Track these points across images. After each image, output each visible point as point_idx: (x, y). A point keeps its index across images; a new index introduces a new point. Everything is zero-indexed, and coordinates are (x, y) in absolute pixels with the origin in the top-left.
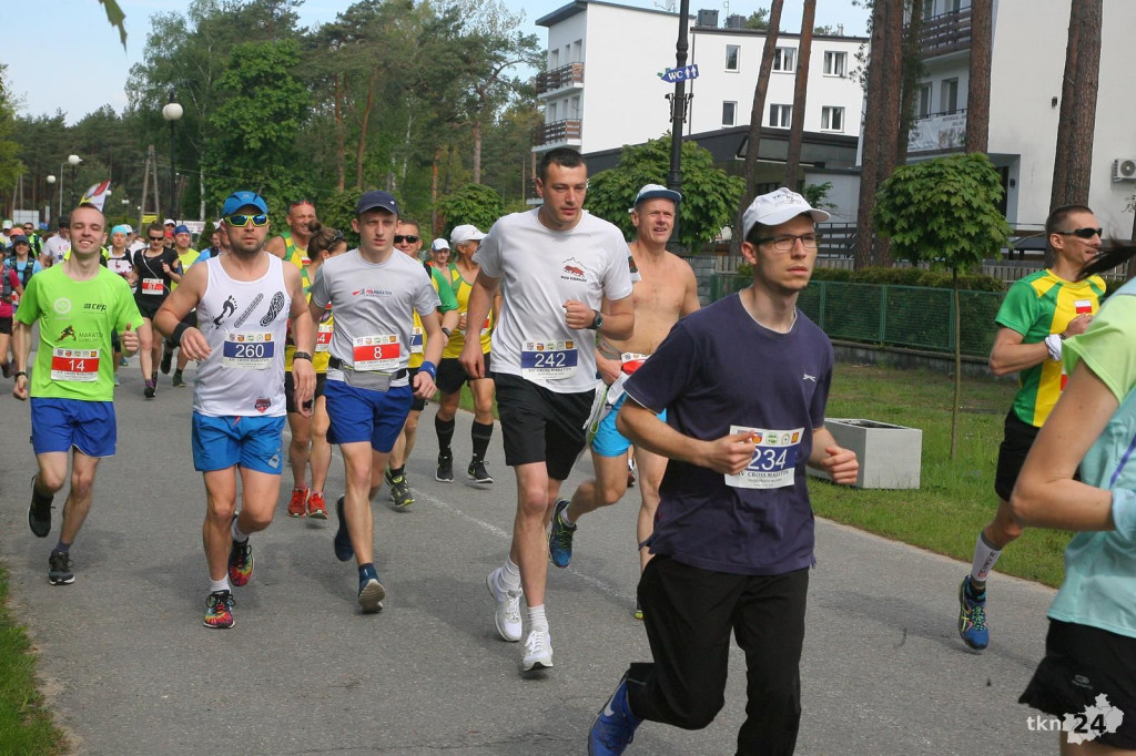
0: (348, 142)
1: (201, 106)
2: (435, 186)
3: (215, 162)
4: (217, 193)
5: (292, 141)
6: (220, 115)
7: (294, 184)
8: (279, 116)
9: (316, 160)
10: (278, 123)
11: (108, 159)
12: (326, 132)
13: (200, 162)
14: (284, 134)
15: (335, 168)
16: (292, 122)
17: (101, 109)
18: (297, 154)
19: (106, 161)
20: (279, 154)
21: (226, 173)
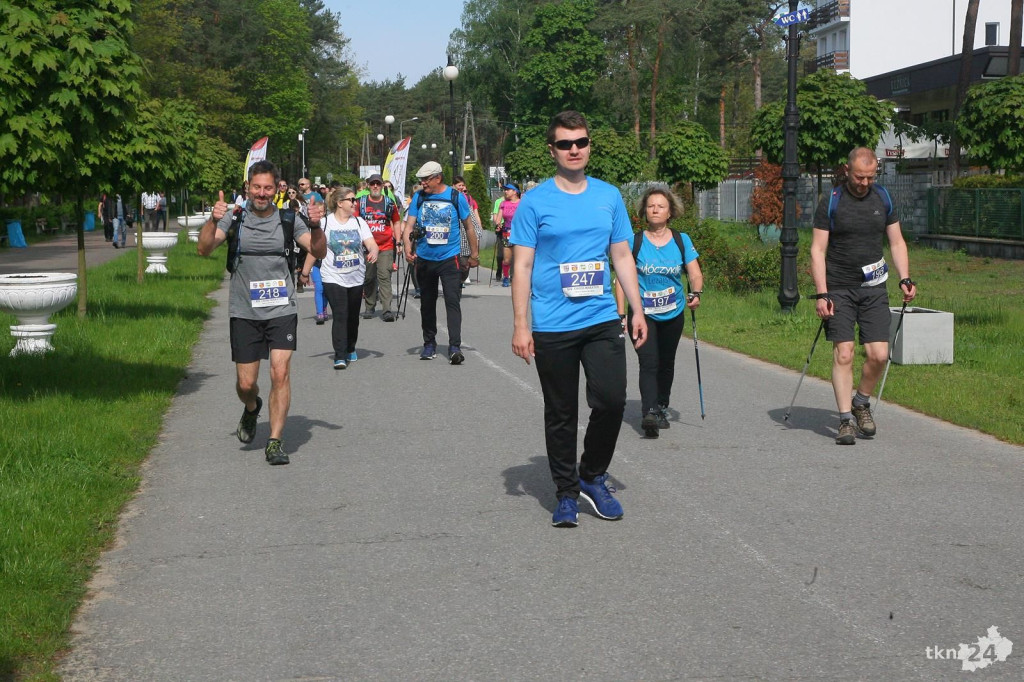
0: (642, 86)
1: (513, 63)
2: (722, 120)
3: (525, 112)
4: (528, 140)
5: (591, 89)
6: (527, 70)
7: (594, 128)
8: (578, 67)
9: (614, 104)
10: (577, 74)
11: (442, 115)
12: (621, 78)
13: (511, 113)
14: (582, 83)
15: (630, 111)
16: (590, 72)
17: (435, 71)
18: (596, 100)
19: (440, 118)
20: (580, 102)
21: (536, 122)
